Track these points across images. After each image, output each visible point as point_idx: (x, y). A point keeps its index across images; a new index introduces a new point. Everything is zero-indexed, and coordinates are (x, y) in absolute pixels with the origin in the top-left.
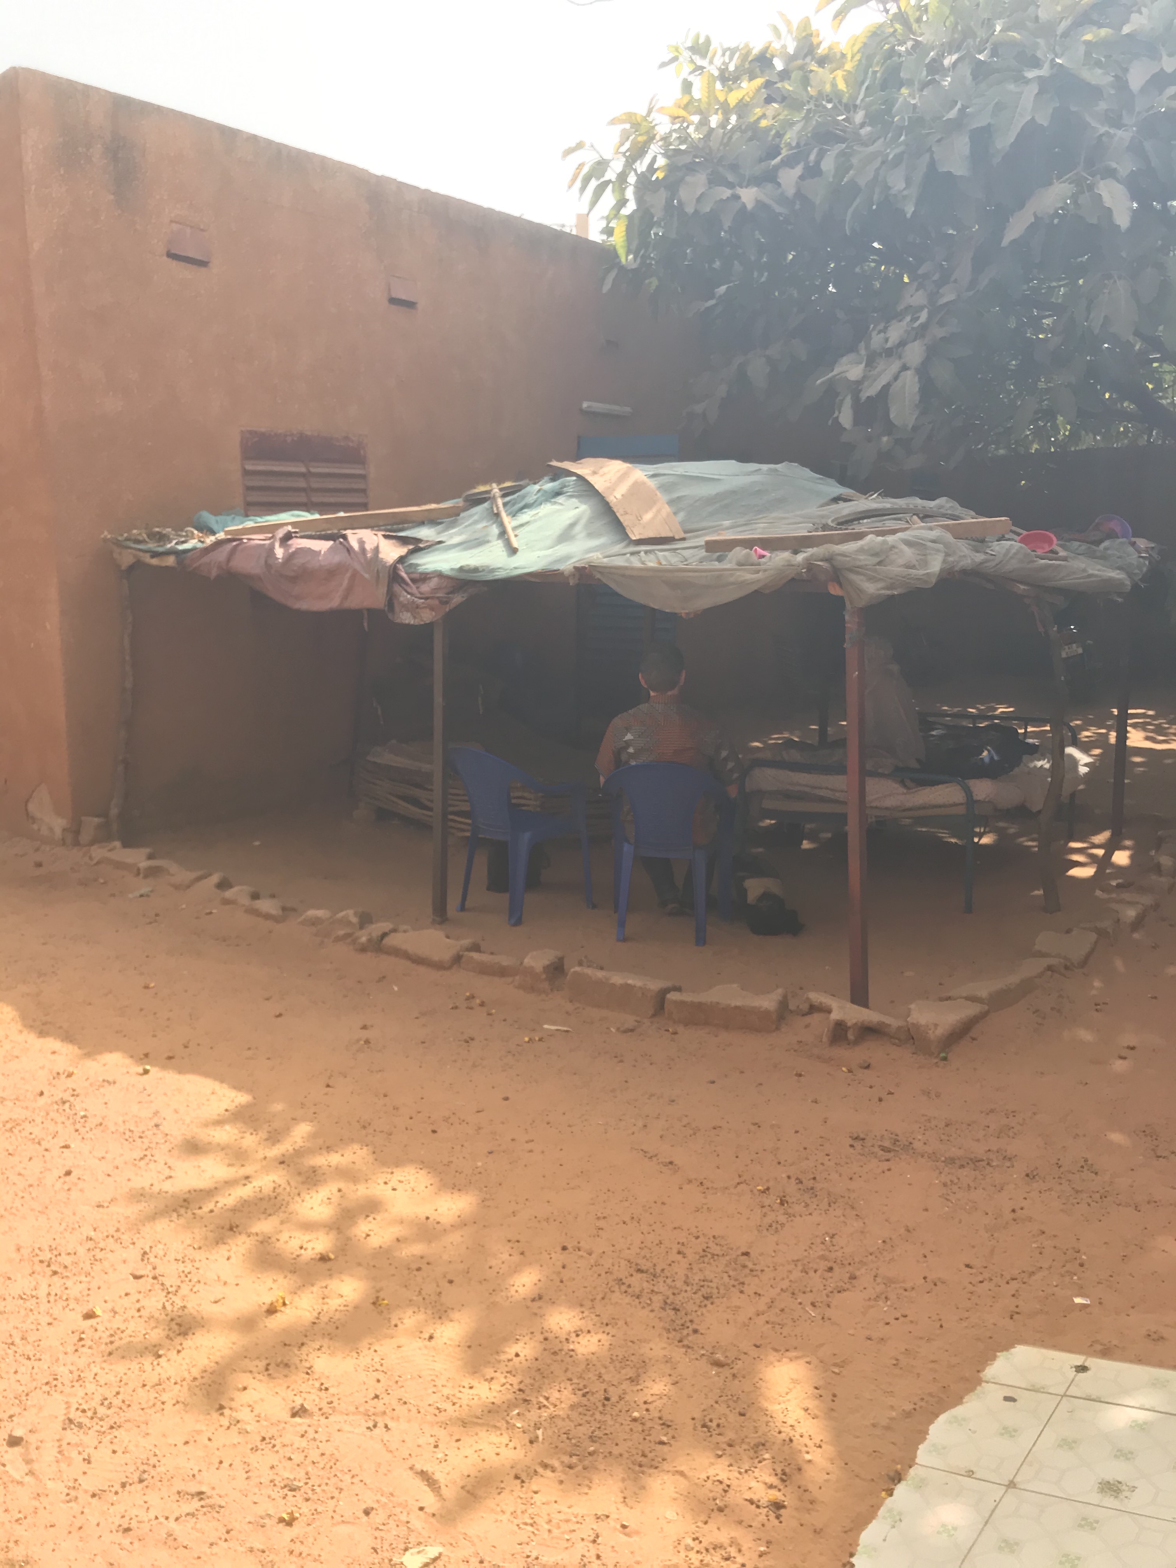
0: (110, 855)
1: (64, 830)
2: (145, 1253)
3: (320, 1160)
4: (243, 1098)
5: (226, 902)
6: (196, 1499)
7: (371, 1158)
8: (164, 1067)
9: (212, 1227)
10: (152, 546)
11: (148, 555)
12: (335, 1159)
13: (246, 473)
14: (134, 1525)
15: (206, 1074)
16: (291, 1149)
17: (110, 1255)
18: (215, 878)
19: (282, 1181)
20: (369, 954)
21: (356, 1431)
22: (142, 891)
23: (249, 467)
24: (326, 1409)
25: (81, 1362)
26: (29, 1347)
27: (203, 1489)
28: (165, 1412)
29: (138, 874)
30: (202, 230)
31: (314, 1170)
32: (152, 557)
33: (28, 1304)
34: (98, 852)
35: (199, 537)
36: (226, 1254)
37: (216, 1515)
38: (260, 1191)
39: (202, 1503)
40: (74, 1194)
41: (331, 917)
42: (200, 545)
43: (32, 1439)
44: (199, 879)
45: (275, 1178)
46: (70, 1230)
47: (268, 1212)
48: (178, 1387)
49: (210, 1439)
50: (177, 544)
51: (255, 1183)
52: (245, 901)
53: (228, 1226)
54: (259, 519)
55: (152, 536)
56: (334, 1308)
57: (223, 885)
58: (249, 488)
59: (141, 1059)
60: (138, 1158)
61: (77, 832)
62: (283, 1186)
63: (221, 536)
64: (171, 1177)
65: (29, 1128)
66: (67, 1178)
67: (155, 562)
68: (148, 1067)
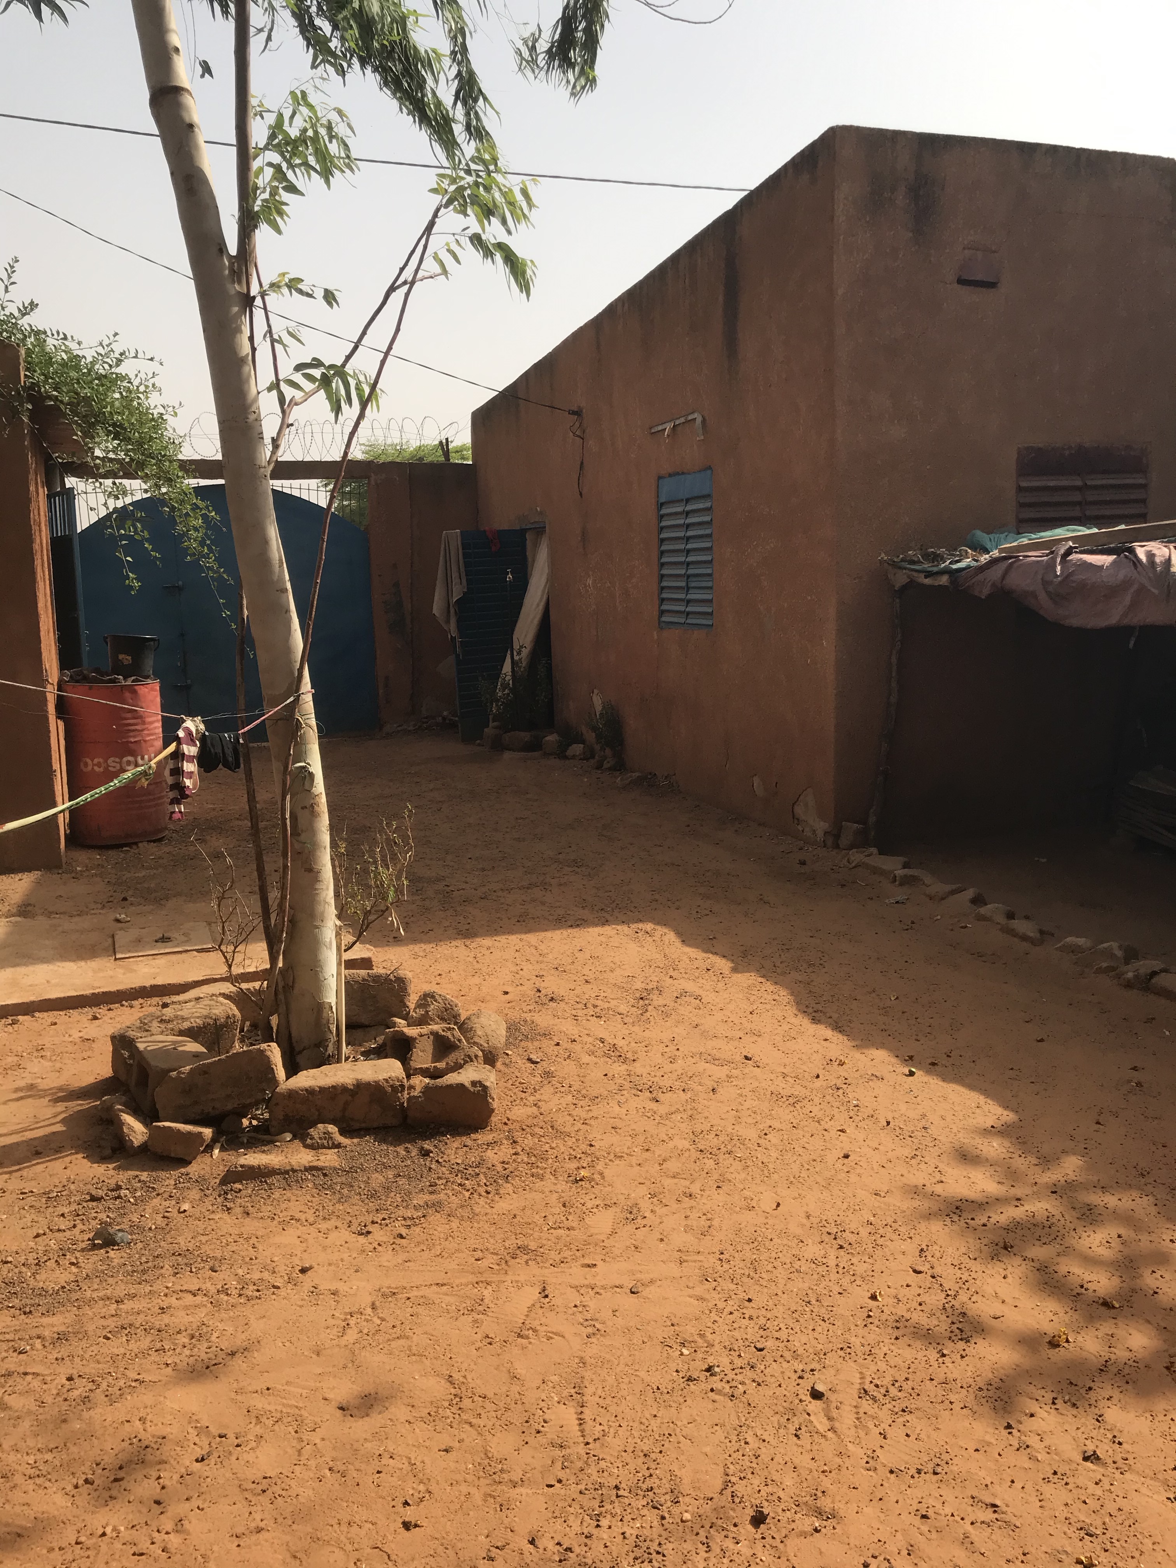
0: (867, 860)
1: (825, 833)
2: (922, 1250)
3: (1096, 1198)
4: (1009, 1116)
5: (981, 918)
6: (991, 1510)
7: (1153, 1210)
8: (928, 1072)
9: (985, 1241)
10: (926, 566)
11: (922, 575)
12: (1111, 1200)
13: (1020, 489)
14: (930, 1513)
15: (971, 1087)
16: (1062, 1181)
17: (889, 1243)
18: (970, 893)
19: (1054, 1211)
20: (1135, 991)
21: (1155, 1497)
22: (898, 898)
23: (1024, 484)
24: (1120, 1463)
25: (872, 1338)
26: (823, 1310)
27: (998, 1503)
28: (953, 1412)
29: (894, 880)
30: (995, 252)
31: (1090, 1208)
32: (926, 577)
33: (820, 1269)
34: (856, 856)
35: (973, 556)
36: (1003, 1273)
37: (1011, 1533)
38: (1033, 1216)
39: (996, 1516)
40: (853, 1178)
41: (1093, 947)
42: (974, 564)
43: (833, 1397)
44: (953, 892)
45: (1048, 1206)
46: (851, 1211)
47: (1044, 1240)
48: (964, 1391)
49: (1000, 1455)
50: (950, 563)
51: (1027, 1207)
52: (1001, 919)
53: (1001, 1244)
54: (1034, 536)
55: (926, 556)
56: (1124, 1361)
57: (977, 901)
58: (1022, 505)
59: (906, 1060)
60: (910, 1157)
61: (837, 836)
62: (1057, 1217)
63: (995, 553)
64: (942, 1182)
65: (809, 1107)
66: (846, 1161)
67: (927, 581)
68: (914, 1070)
